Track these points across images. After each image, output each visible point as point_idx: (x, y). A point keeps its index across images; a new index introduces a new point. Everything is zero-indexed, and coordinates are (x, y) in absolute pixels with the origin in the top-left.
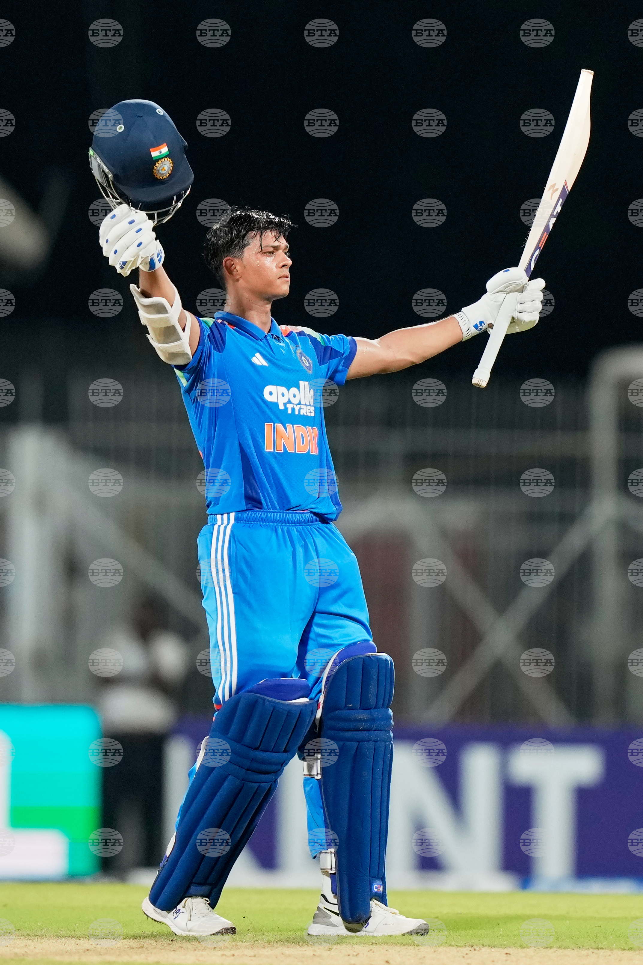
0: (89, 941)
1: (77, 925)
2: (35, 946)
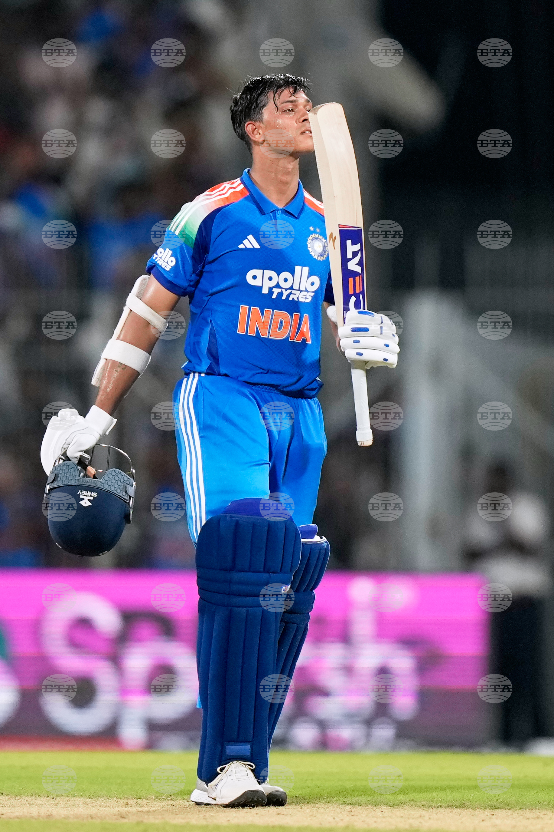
0: (485, 812)
1: (472, 795)
2: (430, 817)
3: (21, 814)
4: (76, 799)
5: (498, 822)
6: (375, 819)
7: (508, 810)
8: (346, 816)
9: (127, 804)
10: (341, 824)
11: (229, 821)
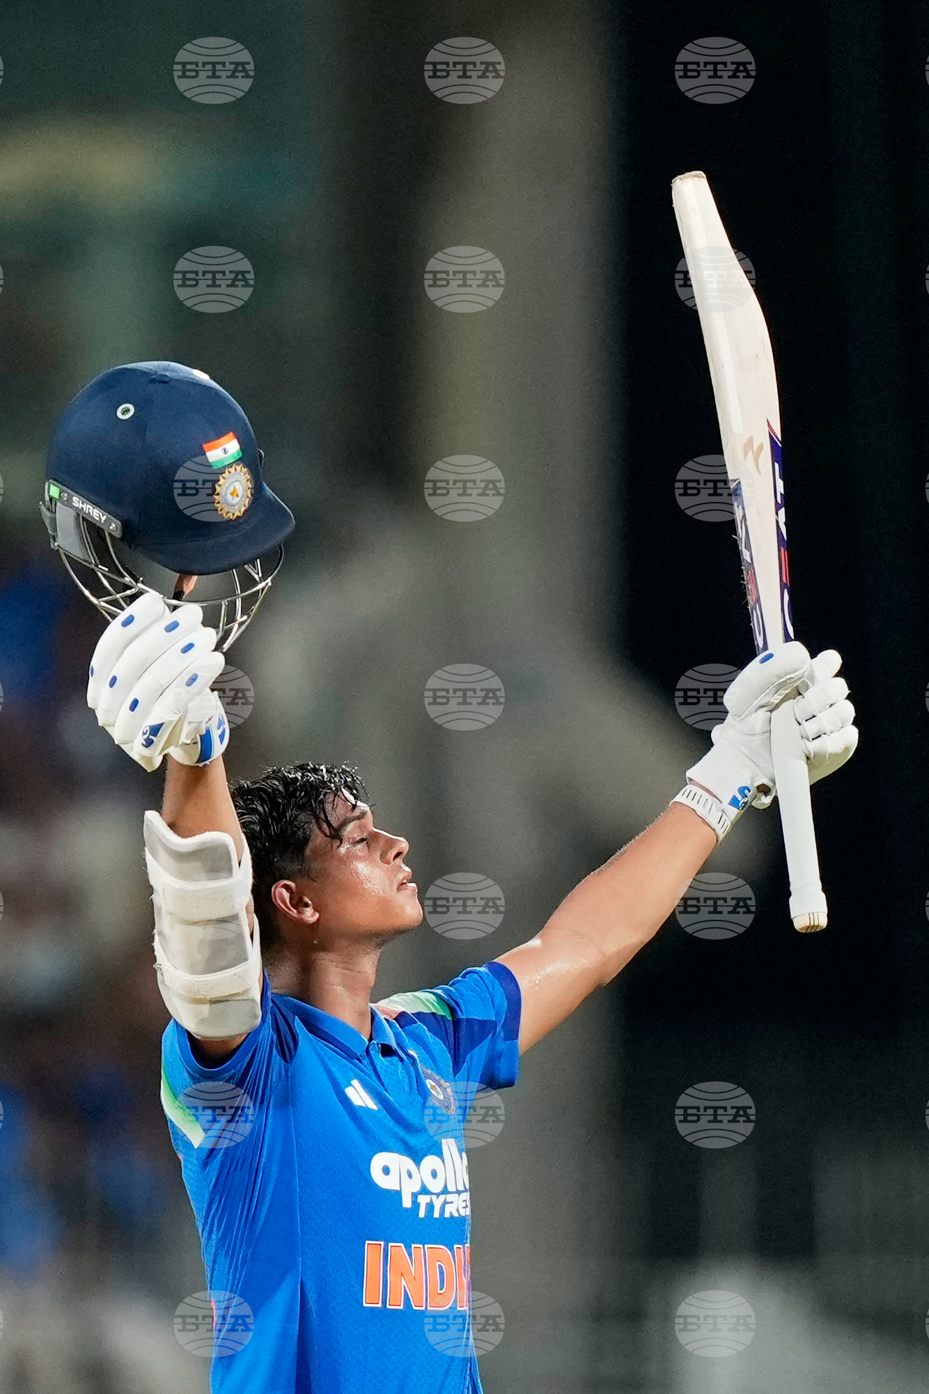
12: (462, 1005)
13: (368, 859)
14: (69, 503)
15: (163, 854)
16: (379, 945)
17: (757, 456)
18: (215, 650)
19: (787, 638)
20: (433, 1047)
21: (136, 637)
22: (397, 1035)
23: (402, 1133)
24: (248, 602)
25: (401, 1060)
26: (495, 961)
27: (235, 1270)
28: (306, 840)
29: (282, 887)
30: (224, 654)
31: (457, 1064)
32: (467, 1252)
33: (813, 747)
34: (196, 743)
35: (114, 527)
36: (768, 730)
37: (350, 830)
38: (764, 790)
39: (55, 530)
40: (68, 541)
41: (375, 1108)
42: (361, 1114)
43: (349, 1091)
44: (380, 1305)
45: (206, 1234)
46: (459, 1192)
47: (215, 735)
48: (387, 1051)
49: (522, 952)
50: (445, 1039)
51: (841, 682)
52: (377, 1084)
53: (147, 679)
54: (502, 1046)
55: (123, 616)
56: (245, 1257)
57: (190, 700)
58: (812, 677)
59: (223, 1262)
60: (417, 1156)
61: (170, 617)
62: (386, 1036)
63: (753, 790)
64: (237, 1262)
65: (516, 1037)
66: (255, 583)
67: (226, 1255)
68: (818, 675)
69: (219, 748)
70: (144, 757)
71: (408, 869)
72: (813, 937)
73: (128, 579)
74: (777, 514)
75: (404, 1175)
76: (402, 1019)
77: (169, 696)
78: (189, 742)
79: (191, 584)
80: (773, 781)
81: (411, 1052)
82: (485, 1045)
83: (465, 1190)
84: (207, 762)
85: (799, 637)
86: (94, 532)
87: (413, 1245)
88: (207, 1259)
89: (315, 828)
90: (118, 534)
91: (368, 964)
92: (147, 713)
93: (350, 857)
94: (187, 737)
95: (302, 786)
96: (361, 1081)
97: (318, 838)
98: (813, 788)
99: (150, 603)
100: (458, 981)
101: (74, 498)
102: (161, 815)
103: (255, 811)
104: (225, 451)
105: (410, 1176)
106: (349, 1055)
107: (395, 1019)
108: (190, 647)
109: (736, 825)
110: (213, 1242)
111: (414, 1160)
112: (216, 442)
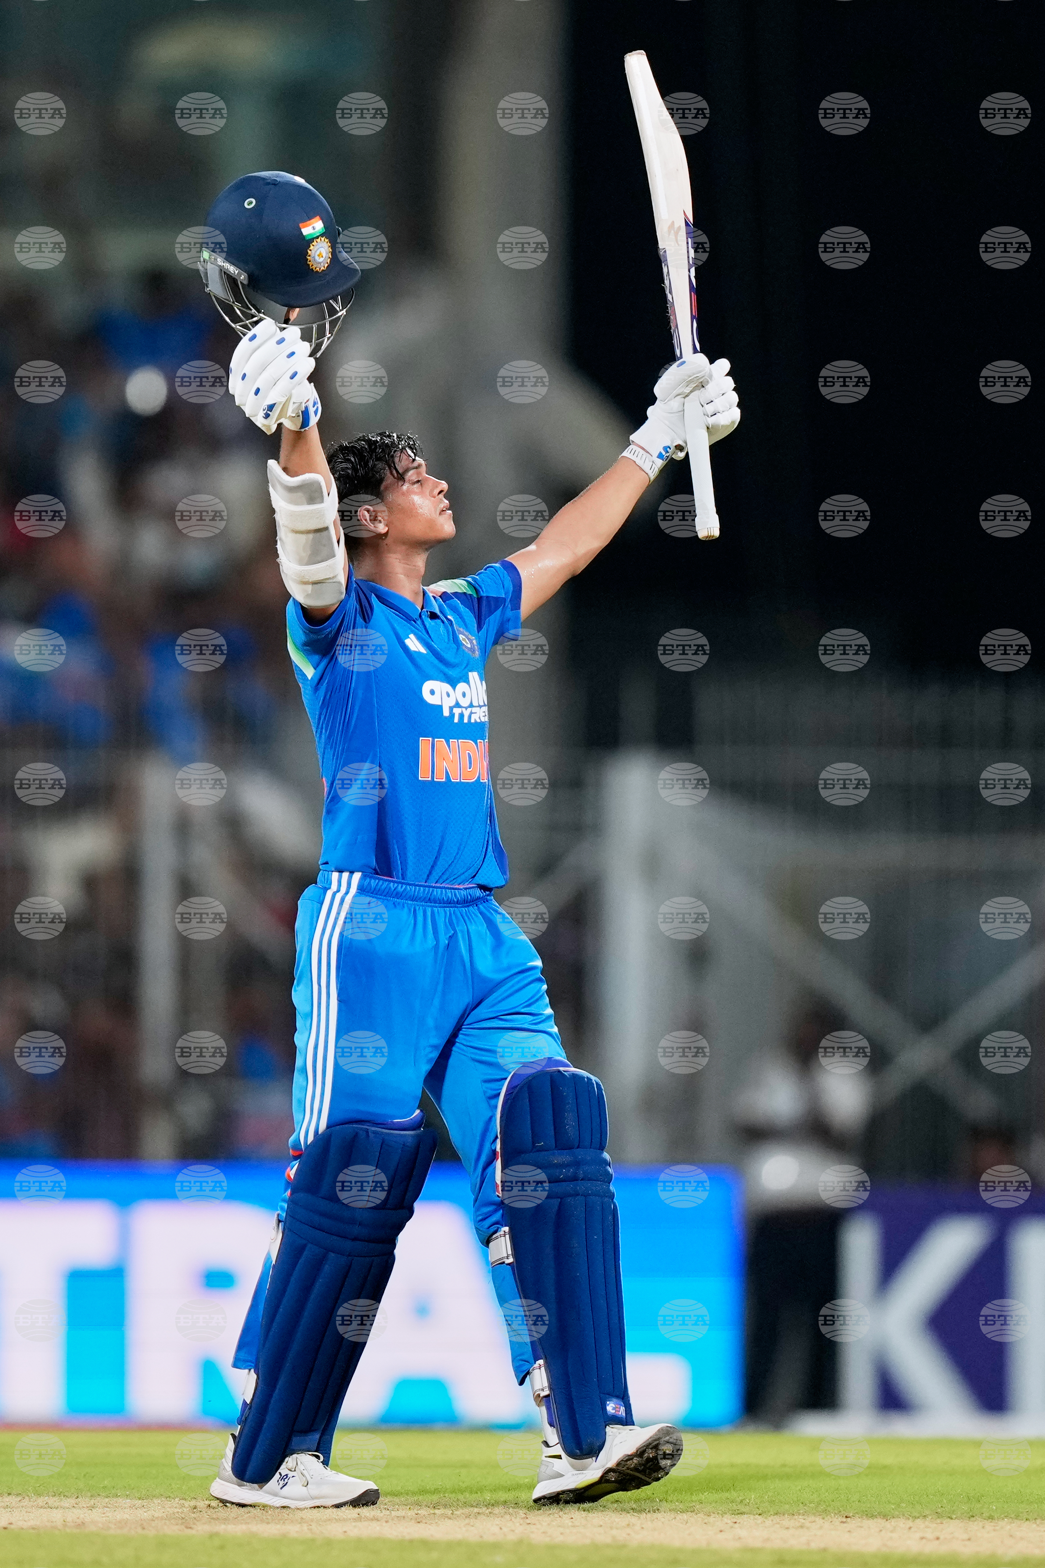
3: (38, 1523)
4: (120, 1500)
5: (743, 1533)
6: (561, 1530)
7: (757, 1516)
8: (518, 1524)
9: (195, 1508)
10: (512, 1537)
11: (345, 1532)
12: (483, 588)
13: (421, 493)
14: (214, 263)
15: (279, 487)
16: (427, 550)
17: (676, 234)
18: (310, 356)
19: (695, 351)
20: (464, 614)
21: (259, 347)
22: (440, 607)
23: (443, 667)
24: (333, 324)
25: (443, 622)
26: (506, 559)
27: (337, 758)
28: (381, 480)
29: (365, 510)
30: (316, 359)
31: (480, 627)
32: (487, 744)
33: (711, 421)
34: (299, 416)
35: (243, 278)
36: (681, 409)
37: (411, 475)
38: (680, 448)
39: (207, 280)
40: (216, 288)
41: (425, 652)
42: (415, 656)
43: (408, 642)
44: (430, 779)
45: (318, 735)
46: (480, 706)
47: (312, 410)
48: (433, 616)
49: (523, 553)
50: (472, 609)
51: (730, 379)
52: (426, 637)
53: (265, 375)
54: (509, 613)
55: (250, 334)
56: (343, 749)
57: (293, 388)
58: (711, 376)
59: (329, 753)
60: (453, 684)
61: (280, 335)
62: (432, 605)
63: (673, 448)
64: (338, 753)
65: (519, 608)
66: (337, 312)
67: (331, 748)
68: (715, 375)
69: (314, 420)
70: (264, 425)
71: (447, 502)
72: (710, 543)
73: (254, 311)
74: (689, 271)
75: (444, 695)
76: (445, 596)
77: (280, 385)
78: (294, 415)
79: (295, 314)
80: (686, 443)
81: (449, 617)
82: (499, 612)
83: (485, 705)
84: (307, 429)
85: (702, 351)
86: (232, 281)
87: (451, 740)
88: (319, 752)
89: (388, 473)
90: (246, 282)
91: (420, 561)
92: (265, 397)
93: (409, 492)
94: (293, 412)
95: (380, 446)
96: (416, 635)
97: (389, 479)
98: (712, 448)
99: (267, 326)
100: (481, 573)
101: (218, 259)
102: (278, 463)
103: (349, 461)
104: (314, 228)
105: (448, 695)
106: (408, 618)
107: (440, 596)
108: (293, 354)
109: (663, 471)
110: (323, 740)
111: (451, 686)
112: (308, 222)
